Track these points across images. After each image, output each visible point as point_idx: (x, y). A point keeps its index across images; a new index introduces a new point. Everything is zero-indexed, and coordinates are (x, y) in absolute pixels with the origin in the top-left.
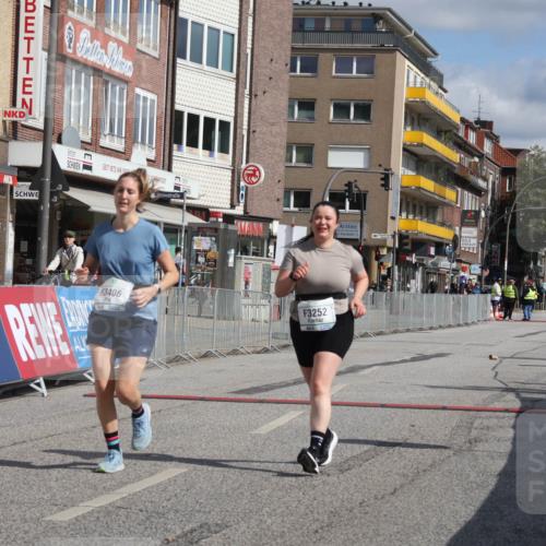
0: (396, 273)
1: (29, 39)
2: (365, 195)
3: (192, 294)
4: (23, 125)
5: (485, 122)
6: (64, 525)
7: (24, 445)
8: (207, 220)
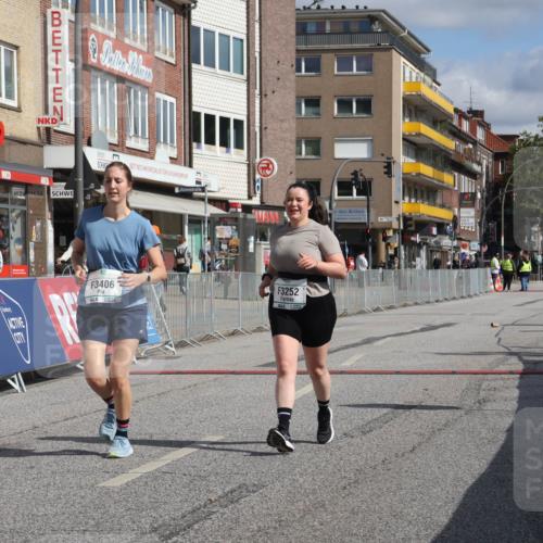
0: (403, 252)
1: (57, 51)
2: (370, 183)
3: (218, 278)
4: (55, 131)
5: (477, 111)
6: (116, 490)
7: (75, 420)
8: (227, 211)
